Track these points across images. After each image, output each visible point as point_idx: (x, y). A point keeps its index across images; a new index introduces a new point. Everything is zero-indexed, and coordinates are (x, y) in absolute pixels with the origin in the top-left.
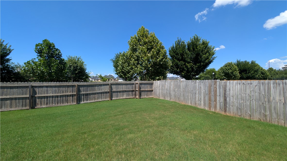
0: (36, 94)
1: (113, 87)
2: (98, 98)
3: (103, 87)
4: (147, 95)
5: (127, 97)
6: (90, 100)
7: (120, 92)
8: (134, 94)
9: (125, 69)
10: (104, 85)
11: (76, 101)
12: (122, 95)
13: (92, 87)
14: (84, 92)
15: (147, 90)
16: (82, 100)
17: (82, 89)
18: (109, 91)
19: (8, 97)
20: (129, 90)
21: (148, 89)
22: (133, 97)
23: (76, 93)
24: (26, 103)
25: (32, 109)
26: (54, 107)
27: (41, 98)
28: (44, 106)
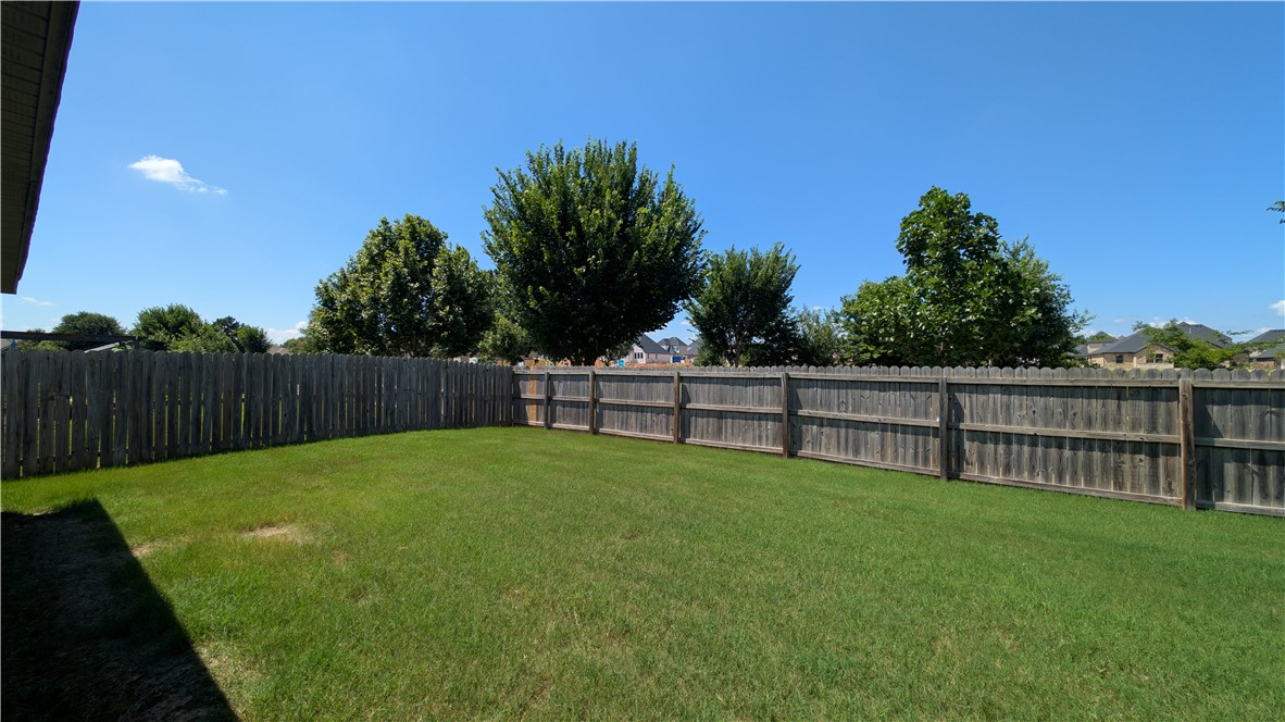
0: (960, 418)
11: (1179, 486)
16: (1230, 487)
17: (1220, 412)
19: (874, 418)
23: (1178, 437)
24: (926, 451)
25: (949, 478)
26: (1040, 490)
27: (980, 436)
28: (995, 478)
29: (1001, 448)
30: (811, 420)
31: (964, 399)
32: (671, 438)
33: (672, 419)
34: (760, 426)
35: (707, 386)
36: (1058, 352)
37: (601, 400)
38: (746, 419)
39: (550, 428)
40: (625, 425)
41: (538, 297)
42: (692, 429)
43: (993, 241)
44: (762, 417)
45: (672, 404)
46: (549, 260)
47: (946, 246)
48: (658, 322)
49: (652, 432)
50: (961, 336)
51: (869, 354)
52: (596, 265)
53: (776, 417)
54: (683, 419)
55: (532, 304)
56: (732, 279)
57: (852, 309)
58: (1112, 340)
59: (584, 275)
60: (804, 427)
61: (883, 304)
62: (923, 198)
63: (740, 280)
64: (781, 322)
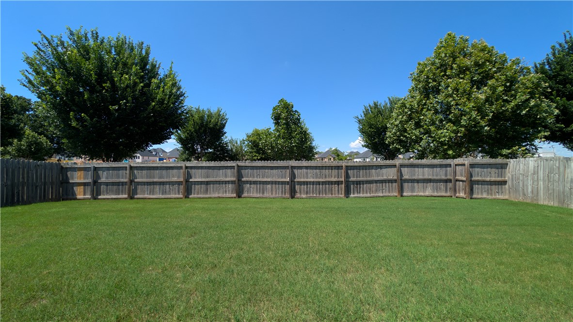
0: (295, 178)
1: (405, 171)
2: (376, 191)
3: (384, 171)
4: (490, 192)
5: (434, 192)
6: (363, 194)
7: (418, 181)
8: (450, 189)
9: (408, 135)
10: (386, 168)
11: (343, 192)
12: (424, 188)
13: (366, 169)
14: (354, 177)
15: (488, 179)
16: (352, 191)
17: (351, 172)
18: (395, 178)
19: (269, 180)
20: (438, 177)
21: (493, 179)
22: (448, 194)
23: (343, 179)
24: (285, 190)
25: (292, 198)
26: (315, 198)
27: (300, 183)
28: (304, 196)
29: (305, 186)
30: (247, 182)
31: (296, 171)
32: (181, 196)
33: (182, 187)
34: (226, 186)
35: (200, 170)
36: (311, 157)
37: (136, 180)
38: (219, 184)
39: (95, 198)
40: (152, 192)
41: (80, 120)
42: (193, 191)
43: (299, 120)
44: (226, 182)
45: (182, 179)
46: (88, 98)
47: (286, 119)
48: (160, 140)
49: (170, 194)
50: (291, 151)
51: (256, 157)
52: (126, 106)
53: (232, 182)
54: (188, 187)
55: (74, 124)
56: (199, 122)
57: (250, 139)
58: (320, 153)
59: (116, 110)
60: (244, 185)
61: (267, 138)
62: (279, 101)
63: (203, 123)
64: (221, 143)
